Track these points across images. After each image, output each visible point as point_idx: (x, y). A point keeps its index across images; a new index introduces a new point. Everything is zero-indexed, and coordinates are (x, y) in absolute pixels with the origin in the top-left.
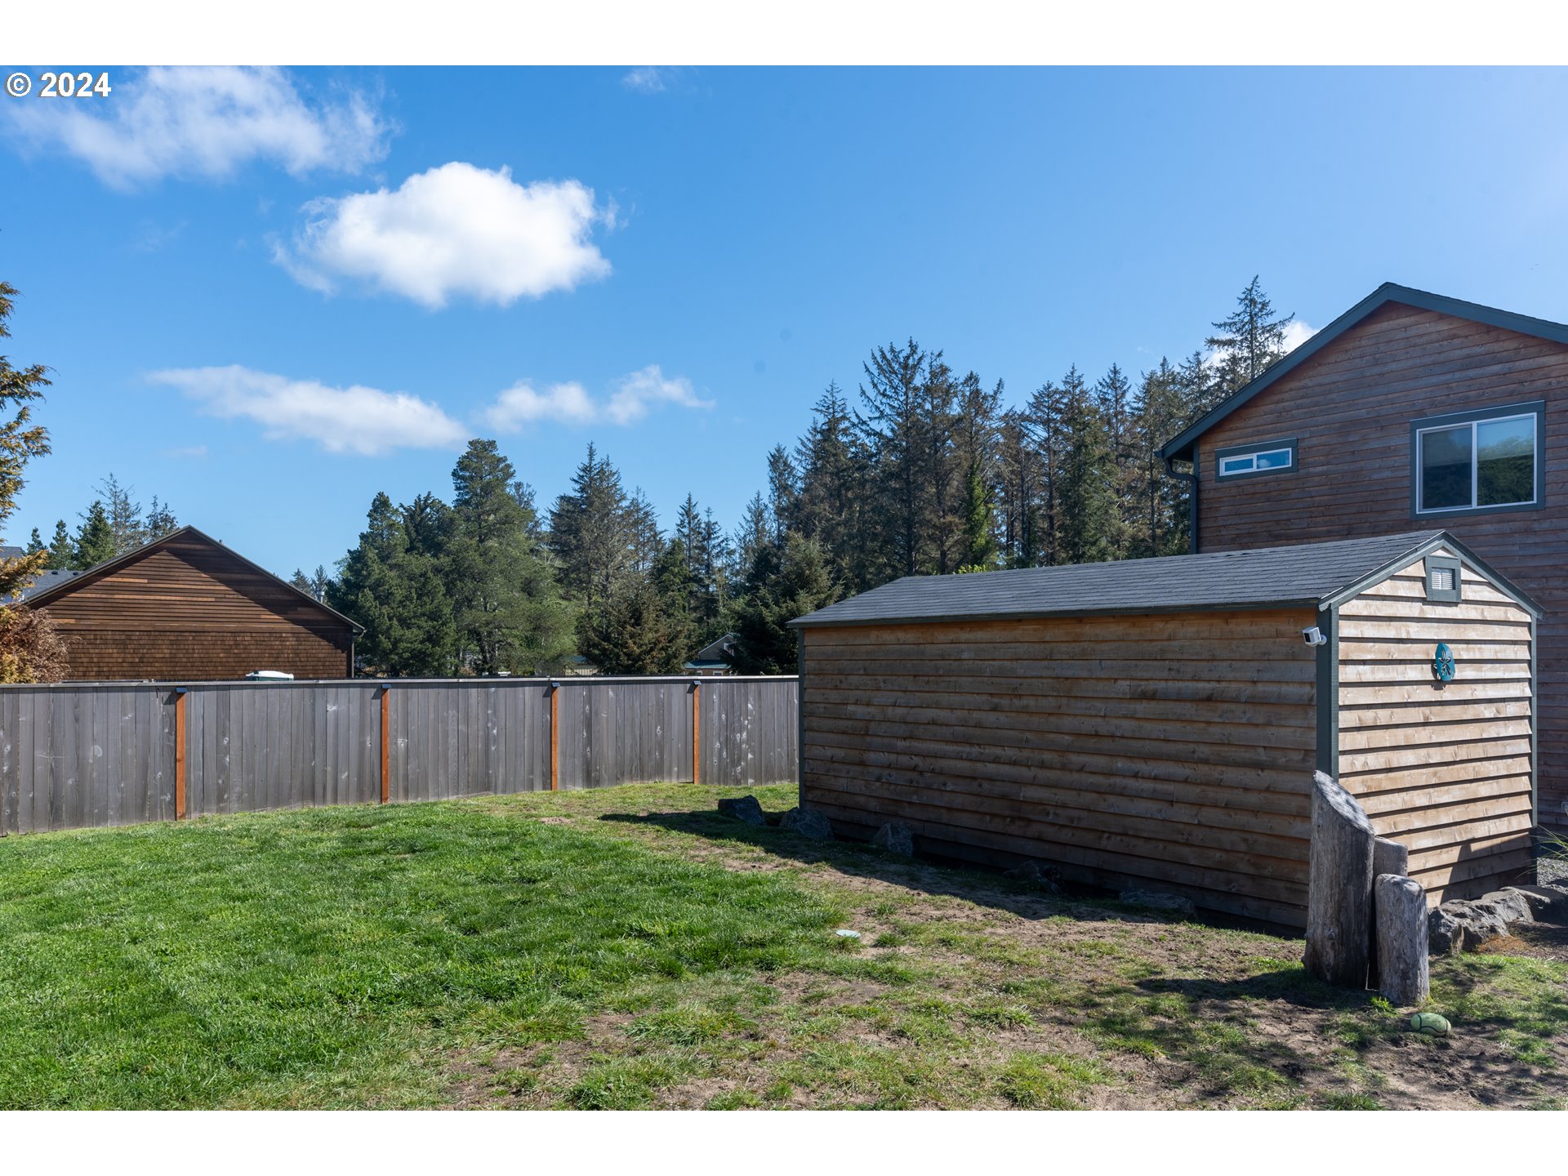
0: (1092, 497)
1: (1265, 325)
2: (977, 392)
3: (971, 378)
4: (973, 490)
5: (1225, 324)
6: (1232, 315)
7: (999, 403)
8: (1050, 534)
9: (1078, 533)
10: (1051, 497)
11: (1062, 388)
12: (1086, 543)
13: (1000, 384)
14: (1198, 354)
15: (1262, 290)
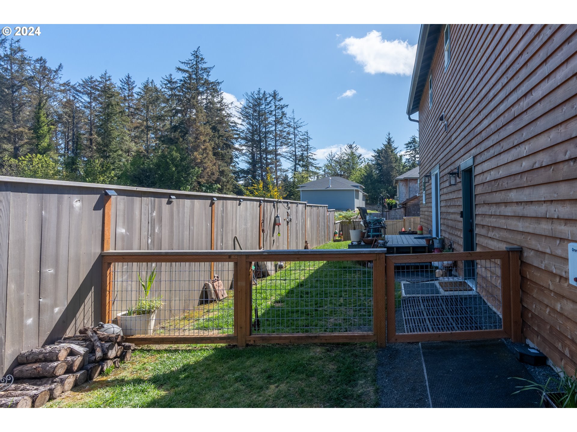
0: (114, 130)
1: (203, 67)
2: (45, 68)
3: (41, 60)
4: (40, 117)
5: (185, 63)
6: (188, 60)
7: (60, 76)
8: (90, 147)
9: (107, 146)
10: (91, 129)
11: (100, 80)
12: (111, 151)
13: (60, 66)
14: (171, 75)
15: (201, 53)
